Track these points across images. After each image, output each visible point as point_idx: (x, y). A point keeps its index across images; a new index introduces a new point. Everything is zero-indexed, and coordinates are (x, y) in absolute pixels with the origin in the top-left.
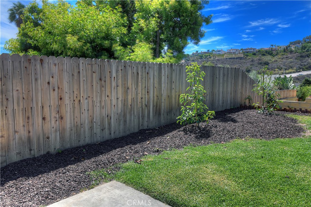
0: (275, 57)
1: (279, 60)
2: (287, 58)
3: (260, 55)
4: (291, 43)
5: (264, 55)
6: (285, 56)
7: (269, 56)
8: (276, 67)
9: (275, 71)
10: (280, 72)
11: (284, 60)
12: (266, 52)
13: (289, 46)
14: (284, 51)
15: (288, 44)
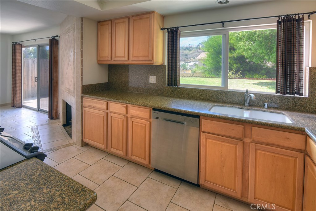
0: (191, 51)
1: (193, 53)
2: (197, 52)
3: (183, 50)
4: (200, 44)
5: (185, 50)
6: (196, 51)
7: (188, 50)
8: (191, 57)
9: (191, 59)
10: (194, 60)
11: (196, 53)
12: (186, 48)
13: (199, 45)
14: (196, 48)
15: (198, 44)
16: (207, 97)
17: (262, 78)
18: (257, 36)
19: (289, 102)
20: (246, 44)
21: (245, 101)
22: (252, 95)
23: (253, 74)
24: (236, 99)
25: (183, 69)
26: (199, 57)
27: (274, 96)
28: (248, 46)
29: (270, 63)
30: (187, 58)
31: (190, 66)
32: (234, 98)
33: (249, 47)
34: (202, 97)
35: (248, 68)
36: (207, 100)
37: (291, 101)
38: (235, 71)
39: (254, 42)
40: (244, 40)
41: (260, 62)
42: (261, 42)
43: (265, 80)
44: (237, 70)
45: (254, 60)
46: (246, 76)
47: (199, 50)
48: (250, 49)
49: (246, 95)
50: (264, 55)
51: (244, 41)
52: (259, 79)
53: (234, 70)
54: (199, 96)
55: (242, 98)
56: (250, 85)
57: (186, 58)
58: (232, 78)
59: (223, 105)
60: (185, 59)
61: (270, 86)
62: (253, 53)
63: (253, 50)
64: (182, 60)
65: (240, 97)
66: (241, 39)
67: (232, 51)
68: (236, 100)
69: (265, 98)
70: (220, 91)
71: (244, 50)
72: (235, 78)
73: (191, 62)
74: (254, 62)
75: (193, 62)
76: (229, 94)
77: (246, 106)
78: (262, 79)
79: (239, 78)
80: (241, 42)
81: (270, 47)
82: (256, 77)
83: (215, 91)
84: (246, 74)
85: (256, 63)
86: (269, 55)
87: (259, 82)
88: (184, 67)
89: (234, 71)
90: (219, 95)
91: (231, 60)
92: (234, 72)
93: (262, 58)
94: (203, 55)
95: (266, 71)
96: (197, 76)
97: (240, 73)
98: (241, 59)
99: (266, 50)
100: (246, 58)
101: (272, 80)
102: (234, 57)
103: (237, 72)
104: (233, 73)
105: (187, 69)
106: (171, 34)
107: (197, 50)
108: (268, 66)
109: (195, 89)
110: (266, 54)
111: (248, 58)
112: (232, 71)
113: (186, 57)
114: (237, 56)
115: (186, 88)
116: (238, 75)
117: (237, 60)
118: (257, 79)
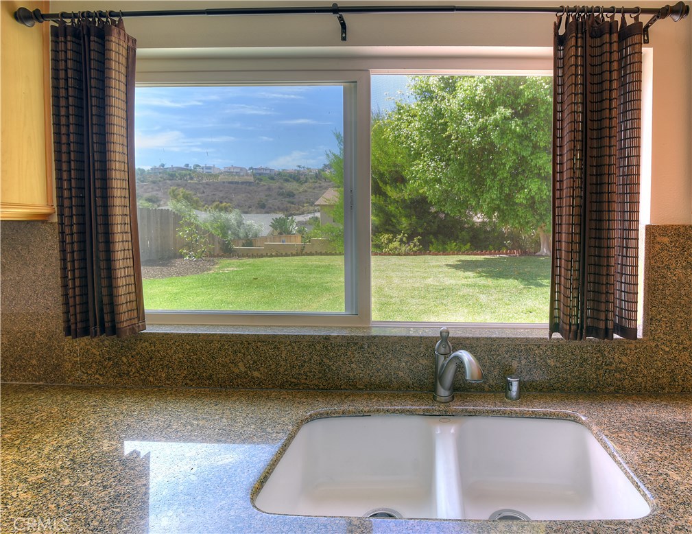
0: (304, 186)
1: (310, 190)
2: (319, 187)
3: (282, 181)
4: (326, 166)
5: (287, 180)
6: (317, 185)
7: (295, 182)
8: (304, 200)
9: (304, 207)
10: (311, 208)
11: (315, 191)
12: (291, 176)
13: (323, 171)
14: (317, 177)
15: (321, 167)
16: (281, 370)
17: (463, 250)
18: (453, 149)
19: (585, 360)
20: (429, 166)
21: (437, 376)
22: (466, 356)
23: (444, 243)
24: (402, 369)
25: (280, 234)
26: (321, 201)
27: (538, 343)
28: (434, 172)
29: (479, 215)
30: (293, 203)
31: (300, 223)
32: (395, 364)
33: (436, 176)
34: (256, 374)
35: (435, 227)
36: (282, 386)
37: (593, 357)
38: (406, 235)
39: (447, 165)
40: (424, 157)
41: (460, 212)
42: (461, 165)
43: (469, 255)
44: (412, 234)
45: (447, 209)
46: (431, 248)
47: (324, 184)
48: (439, 181)
49: (442, 350)
50: (468, 197)
51: (426, 159)
52: (457, 254)
53: (404, 234)
54: (243, 369)
55: (424, 362)
56: (440, 270)
57: (289, 202)
58: (399, 254)
59: (345, 407)
60: (289, 205)
61: (480, 270)
62: (446, 191)
63: (445, 184)
64: (279, 208)
65: (418, 361)
66: (418, 155)
67: (398, 184)
68: (401, 374)
69: (507, 352)
70: (336, 337)
71: (426, 182)
72: (407, 254)
73: (303, 213)
74: (448, 213)
75: (311, 213)
76: (374, 348)
77: (443, 399)
78: (463, 254)
79: (415, 254)
80: (418, 161)
81: (480, 176)
82: (451, 249)
83: (312, 342)
84: (432, 243)
85: (452, 215)
86: (476, 196)
87: (460, 261)
88: (281, 228)
89: (403, 236)
90: (330, 359)
91: (397, 208)
92: (404, 239)
93: (463, 203)
94: (332, 196)
95: (471, 234)
96: (314, 252)
97: (419, 240)
98: (419, 206)
99: (472, 184)
100: (431, 202)
101: (483, 255)
102: (404, 201)
103: (410, 238)
104: (401, 241)
105: (289, 233)
106: (69, 45)
107: (319, 181)
108: (474, 223)
109: (222, 336)
110: (471, 192)
111: (435, 204)
112: (400, 237)
113: (291, 199)
114: (410, 197)
115: (180, 335)
116: (414, 246)
117: (410, 208)
118: (453, 254)
